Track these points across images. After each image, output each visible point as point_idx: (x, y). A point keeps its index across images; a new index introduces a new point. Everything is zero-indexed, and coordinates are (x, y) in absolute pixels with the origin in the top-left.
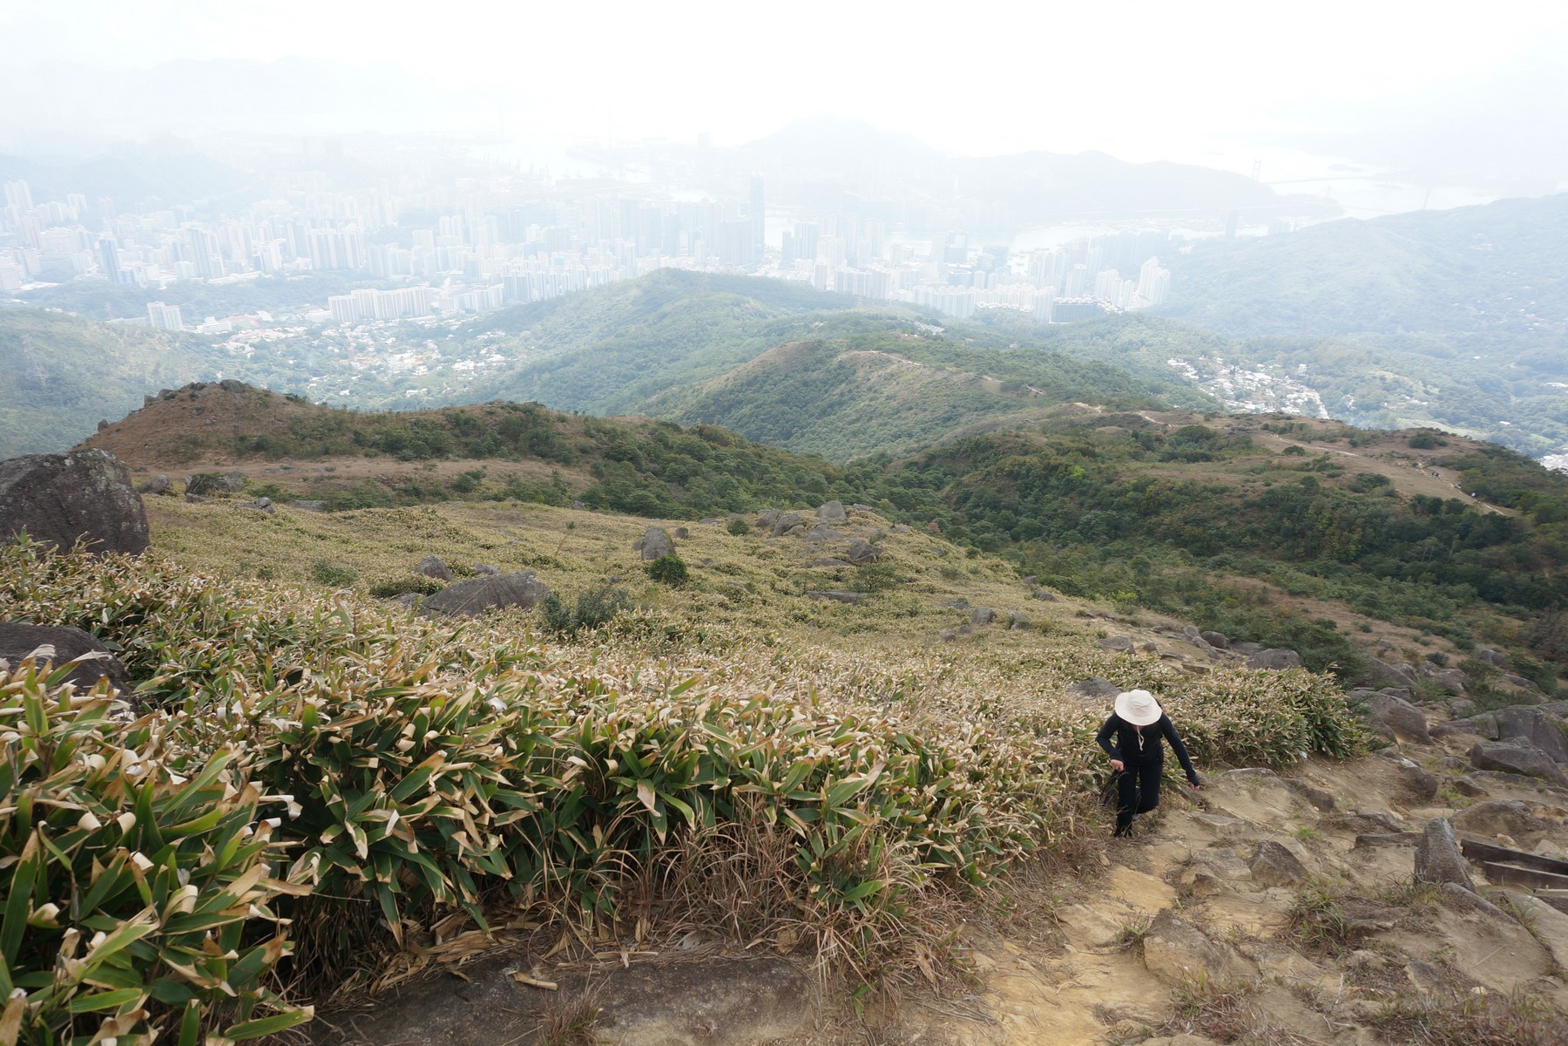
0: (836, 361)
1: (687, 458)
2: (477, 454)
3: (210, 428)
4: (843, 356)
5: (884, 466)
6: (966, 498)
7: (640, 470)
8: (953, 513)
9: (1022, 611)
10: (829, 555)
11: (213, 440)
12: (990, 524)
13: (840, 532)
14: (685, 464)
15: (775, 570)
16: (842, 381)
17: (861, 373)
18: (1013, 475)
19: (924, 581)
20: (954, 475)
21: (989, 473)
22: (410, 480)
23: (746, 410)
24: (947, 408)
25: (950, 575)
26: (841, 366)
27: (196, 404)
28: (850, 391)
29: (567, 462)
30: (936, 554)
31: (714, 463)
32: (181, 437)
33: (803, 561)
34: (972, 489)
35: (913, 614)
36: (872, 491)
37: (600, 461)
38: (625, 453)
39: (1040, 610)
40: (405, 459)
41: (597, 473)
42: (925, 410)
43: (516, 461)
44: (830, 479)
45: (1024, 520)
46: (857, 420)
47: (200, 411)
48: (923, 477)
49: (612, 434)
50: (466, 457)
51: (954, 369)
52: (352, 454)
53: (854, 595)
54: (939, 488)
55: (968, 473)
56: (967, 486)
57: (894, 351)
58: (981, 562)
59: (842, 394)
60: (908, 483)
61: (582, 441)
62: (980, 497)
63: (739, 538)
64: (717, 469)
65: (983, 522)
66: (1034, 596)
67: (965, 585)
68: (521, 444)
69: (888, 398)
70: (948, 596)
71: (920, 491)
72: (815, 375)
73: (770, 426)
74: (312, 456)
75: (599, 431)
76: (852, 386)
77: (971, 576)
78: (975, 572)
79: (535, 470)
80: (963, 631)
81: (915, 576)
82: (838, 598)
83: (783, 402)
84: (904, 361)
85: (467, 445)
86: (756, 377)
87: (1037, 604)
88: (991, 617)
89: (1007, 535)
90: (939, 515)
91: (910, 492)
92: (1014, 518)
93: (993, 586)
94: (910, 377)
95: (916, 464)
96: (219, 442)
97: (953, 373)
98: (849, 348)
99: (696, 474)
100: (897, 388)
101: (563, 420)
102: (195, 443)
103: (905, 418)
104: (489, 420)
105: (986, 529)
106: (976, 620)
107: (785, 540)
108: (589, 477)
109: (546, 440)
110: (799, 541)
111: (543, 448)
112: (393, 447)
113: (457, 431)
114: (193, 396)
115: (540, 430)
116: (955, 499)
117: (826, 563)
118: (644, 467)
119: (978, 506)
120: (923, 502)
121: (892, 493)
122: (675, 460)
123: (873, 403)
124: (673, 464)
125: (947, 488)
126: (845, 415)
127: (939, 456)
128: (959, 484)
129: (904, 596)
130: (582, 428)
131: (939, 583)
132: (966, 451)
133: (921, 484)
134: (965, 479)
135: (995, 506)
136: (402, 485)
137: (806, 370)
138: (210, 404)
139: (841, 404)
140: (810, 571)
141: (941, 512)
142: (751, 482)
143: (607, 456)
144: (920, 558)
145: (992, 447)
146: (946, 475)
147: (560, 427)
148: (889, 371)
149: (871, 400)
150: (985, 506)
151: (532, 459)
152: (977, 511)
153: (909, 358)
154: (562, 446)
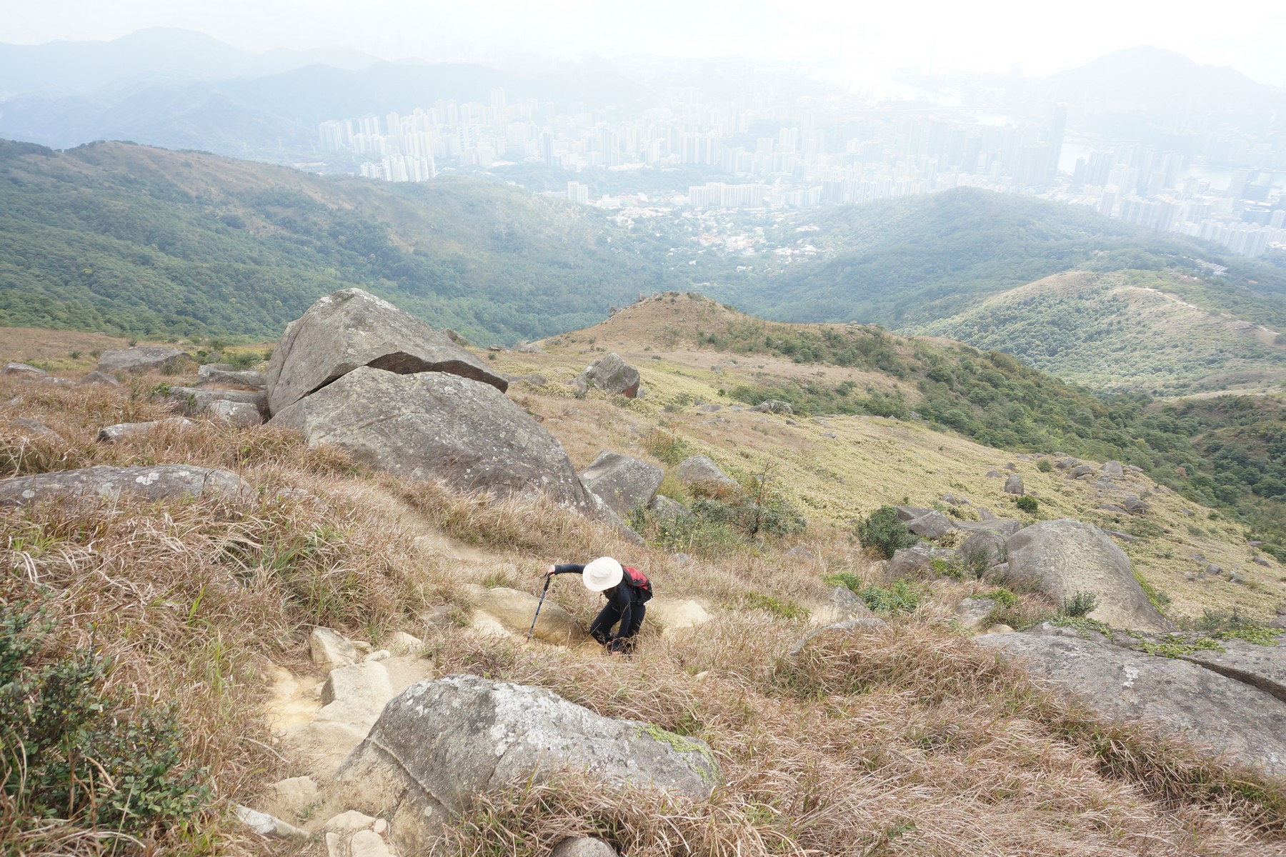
0: (1111, 293)
1: (988, 385)
2: (842, 362)
3: (682, 324)
4: (1118, 290)
5: (1144, 405)
6: (1216, 449)
7: (951, 389)
8: (1201, 460)
9: (1241, 570)
10: (1111, 503)
11: (685, 332)
12: (1234, 477)
13: (1118, 485)
14: (986, 390)
15: (1075, 507)
16: (1112, 313)
17: (1132, 308)
18: (1263, 436)
19: (1176, 534)
20: (1208, 425)
21: (1242, 432)
22: (811, 382)
23: (1019, 326)
24: (1214, 351)
25: (1195, 532)
26: (1115, 299)
27: (675, 307)
28: (1119, 322)
29: (901, 377)
30: (1186, 514)
31: (1006, 391)
32: (666, 328)
33: (1093, 502)
34: (1223, 442)
35: (1167, 557)
36: (1131, 430)
37: (924, 379)
38: (943, 376)
39: (1255, 572)
40: (797, 362)
41: (922, 388)
42: (1191, 350)
43: (867, 371)
44: (1097, 415)
45: (1267, 478)
46: (1122, 349)
47: (677, 311)
48: (1177, 422)
49: (934, 360)
50: (834, 364)
51: (1229, 316)
52: (764, 353)
53: (1130, 536)
54: (1191, 435)
55: (1223, 427)
56: (1219, 438)
57: (1170, 291)
58: (1220, 525)
59: (1111, 324)
60: (1164, 428)
61: (912, 361)
62: (1230, 451)
63: (1046, 475)
64: (1007, 395)
65: (1228, 474)
66: (1254, 560)
67: (1204, 541)
68: (870, 359)
69: (1155, 334)
70: (1191, 547)
71: (1174, 436)
72: (1088, 304)
73: (1037, 342)
74: (742, 351)
75: (924, 355)
76: (1122, 318)
77: (1210, 534)
78: (1213, 532)
79: (881, 381)
80: (1200, 577)
81: (1170, 529)
82: (1120, 536)
83: (1053, 323)
84: (1179, 302)
85: (834, 354)
86: (1033, 299)
87: (1255, 567)
88: (1219, 572)
89: (1249, 488)
90: (1189, 461)
91: (1165, 435)
92: (1259, 475)
93: (1225, 546)
94: (1182, 317)
95: (1173, 409)
96: (688, 334)
97: (1226, 319)
98: (1126, 283)
99: (992, 399)
100: (1167, 326)
101: (900, 344)
102: (675, 333)
103: (1168, 354)
104: (851, 338)
105: (1229, 481)
106: (1209, 570)
107: (1079, 483)
108: (916, 391)
109: (886, 357)
110: (1088, 486)
111: (885, 364)
112: (788, 350)
113: (828, 344)
114: (672, 301)
115: (884, 350)
116: (1205, 447)
117: (1108, 507)
118: (955, 387)
119: (1226, 458)
120: (1175, 446)
121: (1149, 435)
122: (977, 386)
123: (1138, 336)
124: (976, 388)
125: (1200, 437)
126: (1110, 343)
127: (1198, 407)
128: (1211, 435)
129: (1163, 543)
130: (913, 352)
131: (1185, 536)
132: (1224, 407)
133: (1175, 430)
134: (1218, 431)
135: (1242, 461)
136: (806, 386)
137: (1080, 298)
138: (682, 307)
139: (1108, 332)
140: (1098, 511)
141: (1190, 458)
142: (1032, 409)
143: (929, 376)
144: (1174, 515)
145: (1251, 408)
146: (1201, 424)
147: (897, 349)
148: (1161, 309)
149: (1138, 333)
150: (1233, 459)
151: (877, 371)
152: (1224, 462)
153: (1184, 300)
154: (899, 364)
